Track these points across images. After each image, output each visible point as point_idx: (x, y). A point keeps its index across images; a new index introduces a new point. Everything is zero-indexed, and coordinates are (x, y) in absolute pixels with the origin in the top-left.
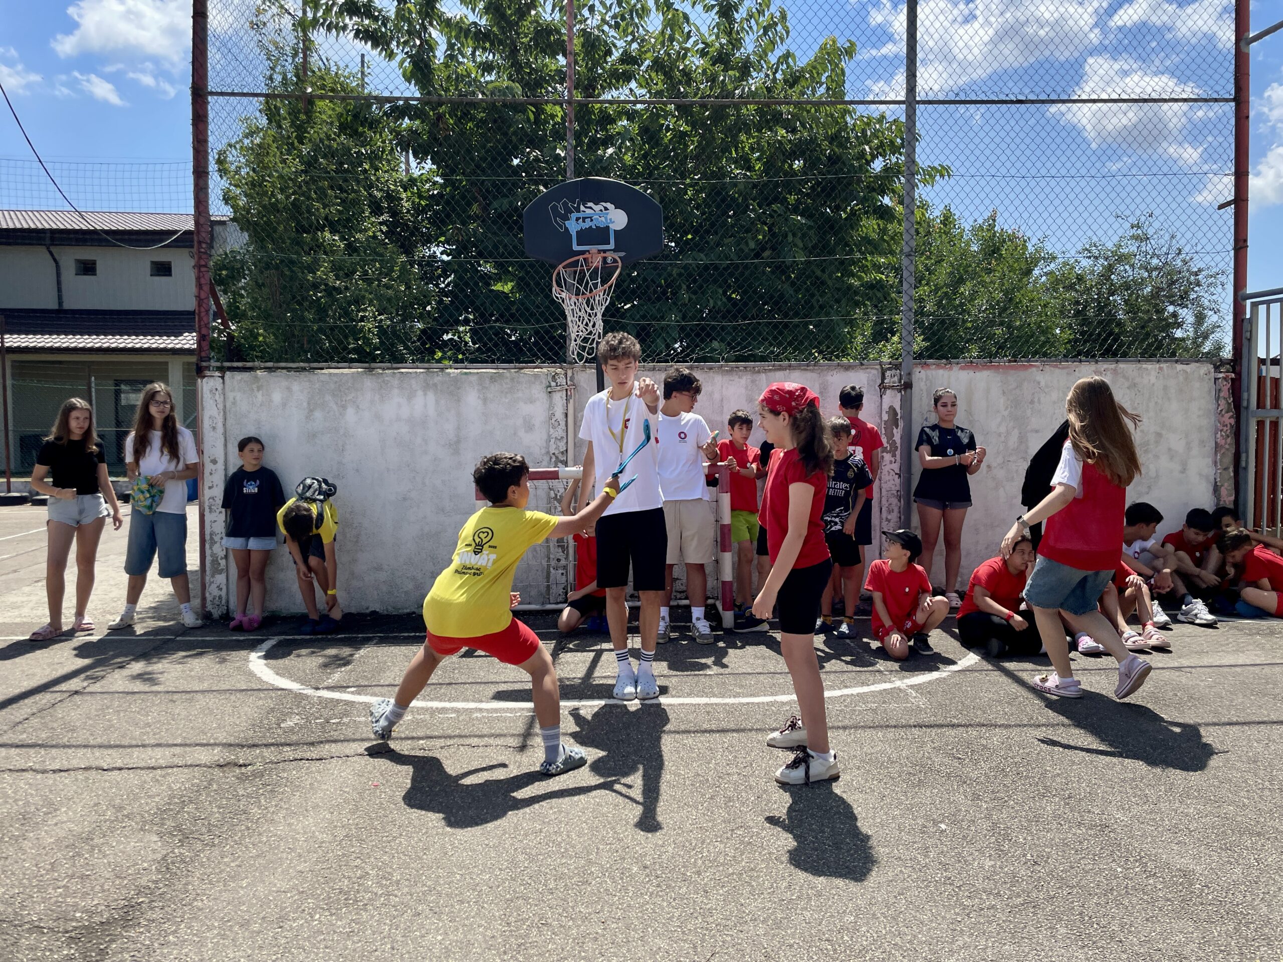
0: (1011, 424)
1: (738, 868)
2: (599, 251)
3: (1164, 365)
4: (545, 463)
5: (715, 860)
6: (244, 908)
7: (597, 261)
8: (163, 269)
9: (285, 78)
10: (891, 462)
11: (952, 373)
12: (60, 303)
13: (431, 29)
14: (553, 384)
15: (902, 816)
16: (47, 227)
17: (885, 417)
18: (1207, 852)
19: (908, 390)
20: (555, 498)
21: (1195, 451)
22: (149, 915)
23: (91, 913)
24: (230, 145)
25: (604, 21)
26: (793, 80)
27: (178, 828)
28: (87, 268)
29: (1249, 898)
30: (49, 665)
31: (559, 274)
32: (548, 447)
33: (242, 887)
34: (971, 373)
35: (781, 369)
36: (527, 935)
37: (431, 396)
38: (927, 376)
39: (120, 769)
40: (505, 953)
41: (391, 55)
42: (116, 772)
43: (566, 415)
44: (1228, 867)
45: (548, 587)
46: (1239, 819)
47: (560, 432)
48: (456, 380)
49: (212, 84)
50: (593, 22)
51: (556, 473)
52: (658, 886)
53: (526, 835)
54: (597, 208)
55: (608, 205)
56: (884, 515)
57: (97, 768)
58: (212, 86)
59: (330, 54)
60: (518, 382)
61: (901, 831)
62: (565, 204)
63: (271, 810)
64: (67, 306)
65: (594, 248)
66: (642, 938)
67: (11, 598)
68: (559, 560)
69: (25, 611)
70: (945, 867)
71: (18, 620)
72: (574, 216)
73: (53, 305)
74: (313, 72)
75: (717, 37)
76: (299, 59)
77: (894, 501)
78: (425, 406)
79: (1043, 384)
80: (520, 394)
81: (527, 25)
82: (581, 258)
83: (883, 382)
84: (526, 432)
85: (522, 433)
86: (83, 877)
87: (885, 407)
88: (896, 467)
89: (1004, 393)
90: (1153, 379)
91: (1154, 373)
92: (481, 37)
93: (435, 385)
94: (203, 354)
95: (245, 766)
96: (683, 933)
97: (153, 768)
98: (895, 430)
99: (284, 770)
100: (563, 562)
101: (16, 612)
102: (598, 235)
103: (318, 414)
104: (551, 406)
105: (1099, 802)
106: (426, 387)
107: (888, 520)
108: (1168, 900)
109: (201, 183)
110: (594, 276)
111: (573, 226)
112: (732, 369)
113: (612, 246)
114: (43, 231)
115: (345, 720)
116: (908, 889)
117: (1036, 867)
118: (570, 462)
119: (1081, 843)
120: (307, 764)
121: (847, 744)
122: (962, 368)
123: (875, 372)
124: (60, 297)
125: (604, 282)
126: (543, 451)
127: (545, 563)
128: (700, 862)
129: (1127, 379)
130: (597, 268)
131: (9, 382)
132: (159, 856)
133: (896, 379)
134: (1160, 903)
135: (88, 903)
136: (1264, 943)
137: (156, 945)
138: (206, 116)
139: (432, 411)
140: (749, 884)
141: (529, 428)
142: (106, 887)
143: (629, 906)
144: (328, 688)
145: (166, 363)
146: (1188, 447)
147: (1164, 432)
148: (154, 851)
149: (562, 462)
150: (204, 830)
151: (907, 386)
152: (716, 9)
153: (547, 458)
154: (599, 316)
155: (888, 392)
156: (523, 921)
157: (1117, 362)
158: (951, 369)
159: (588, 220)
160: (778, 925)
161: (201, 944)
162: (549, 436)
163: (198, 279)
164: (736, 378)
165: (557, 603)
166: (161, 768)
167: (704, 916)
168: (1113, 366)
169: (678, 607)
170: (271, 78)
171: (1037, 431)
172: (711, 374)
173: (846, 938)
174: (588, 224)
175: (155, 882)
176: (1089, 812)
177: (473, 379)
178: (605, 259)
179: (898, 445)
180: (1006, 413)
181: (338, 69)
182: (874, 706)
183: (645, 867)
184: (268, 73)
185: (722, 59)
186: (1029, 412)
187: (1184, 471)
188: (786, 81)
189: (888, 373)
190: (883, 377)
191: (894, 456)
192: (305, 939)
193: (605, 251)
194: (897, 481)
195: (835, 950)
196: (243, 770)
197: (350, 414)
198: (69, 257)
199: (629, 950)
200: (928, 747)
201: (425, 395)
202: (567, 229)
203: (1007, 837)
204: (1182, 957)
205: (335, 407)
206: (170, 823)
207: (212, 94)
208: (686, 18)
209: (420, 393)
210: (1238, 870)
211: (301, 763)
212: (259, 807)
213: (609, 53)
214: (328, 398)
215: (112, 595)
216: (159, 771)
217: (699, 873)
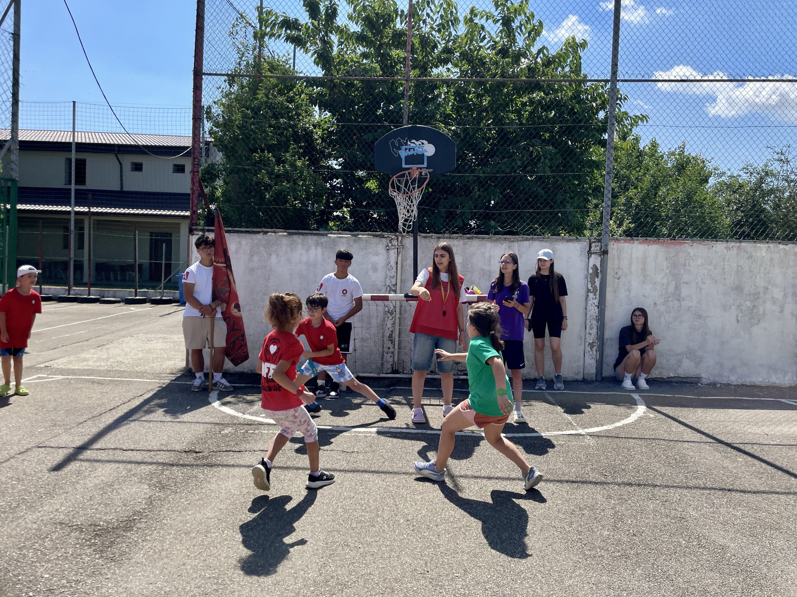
0: (671, 278)
1: (460, 525)
2: (418, 168)
3: (771, 245)
4: (383, 291)
5: (448, 520)
6: (188, 525)
7: (416, 174)
8: (180, 169)
9: (248, 63)
10: (593, 299)
11: (633, 245)
12: (122, 188)
13: (330, 35)
14: (390, 245)
15: (562, 504)
16: (116, 143)
17: (591, 271)
18: (741, 537)
19: (605, 255)
20: (388, 312)
21: (789, 299)
22: (138, 525)
23: (109, 523)
24: (215, 102)
25: (432, 28)
26: (548, 63)
27: (160, 482)
28: (138, 167)
29: (757, 563)
30: (101, 393)
31: (393, 181)
32: (385, 281)
33: (189, 515)
34: (646, 246)
35: (527, 240)
36: (336, 550)
37: (319, 250)
38: (618, 248)
39: (133, 450)
40: (322, 558)
41: (306, 51)
42: (130, 452)
43: (397, 263)
44: (751, 546)
45: (382, 364)
46: (767, 520)
47: (393, 273)
48: (334, 240)
49: (205, 69)
50: (426, 29)
51: (388, 297)
52: (413, 530)
53: (345, 499)
54: (418, 143)
55: (424, 141)
56: (588, 331)
57: (121, 449)
58: (205, 70)
59: (275, 48)
60: (370, 243)
61: (559, 512)
62: (399, 141)
63: (210, 476)
64: (125, 189)
65: (414, 167)
66: (398, 557)
67: (83, 355)
68: (389, 348)
69: (91, 363)
70: (580, 533)
71: (86, 368)
72: (404, 147)
73: (117, 188)
74: (265, 59)
75: (501, 38)
76: (256, 52)
77: (594, 322)
78: (316, 255)
79: (692, 254)
80: (370, 250)
81: (389, 31)
82: (407, 172)
83: (590, 250)
84: (373, 272)
85: (370, 273)
86: (107, 505)
87: (591, 265)
88: (596, 302)
89: (667, 259)
90: (764, 253)
91: (764, 251)
92: (361, 38)
93: (322, 243)
94: (194, 222)
95: (199, 452)
96: (421, 555)
97: (150, 451)
98: (596, 279)
99: (219, 456)
100: (392, 350)
101: (85, 363)
102: (417, 159)
103: (255, 258)
104: (388, 257)
105: (683, 505)
106: (317, 244)
107: (590, 334)
108: (708, 561)
109: (197, 125)
110: (413, 182)
111: (403, 154)
112: (497, 240)
113: (425, 165)
114: (114, 145)
115: (256, 432)
116: (555, 543)
117: (634, 538)
118: (398, 291)
119: (665, 526)
120: (232, 454)
121: (541, 463)
122: (640, 243)
123: (585, 243)
124: (122, 184)
125: (418, 187)
126: (383, 284)
127: (381, 350)
128: (439, 520)
129: (746, 252)
130: (415, 178)
131: (92, 232)
132: (147, 496)
133: (598, 248)
134: (702, 563)
135: (108, 518)
136: (758, 588)
137: (140, 540)
138: (201, 86)
139: (319, 258)
140: (464, 534)
141: (375, 270)
142: (117, 510)
143: (394, 540)
144: (249, 414)
145: (179, 224)
146: (785, 296)
147: (770, 287)
148: (145, 493)
149: (393, 291)
150: (173, 485)
151: (604, 253)
152: (501, 21)
153: (384, 288)
154: (415, 206)
155: (593, 256)
156: (335, 543)
157: (741, 242)
158: (633, 243)
159: (412, 150)
160: (475, 555)
161: (163, 541)
162: (386, 275)
163: (193, 179)
164: (499, 245)
165: (387, 374)
166: (154, 451)
167: (434, 548)
168: (738, 244)
169: (458, 379)
170: (239, 64)
171: (687, 283)
172: (484, 241)
173: (512, 565)
174: (412, 152)
175: (144, 509)
176: (676, 510)
177: (344, 240)
178: (421, 173)
179: (598, 288)
180: (668, 271)
181: (279, 57)
182: (562, 443)
183: (408, 520)
184: (238, 61)
185: (504, 52)
186: (682, 272)
187: (782, 311)
188: (543, 64)
189: (593, 245)
190: (590, 247)
191: (595, 295)
192: (218, 543)
193: (421, 168)
194: (597, 310)
195: (504, 571)
196: (198, 455)
197: (274, 259)
198: (128, 160)
199: (389, 562)
200: (588, 468)
201: (316, 249)
202: (399, 155)
203: (621, 520)
204: (705, 591)
205: (265, 255)
206: (155, 480)
207: (205, 74)
208: (483, 28)
209: (313, 247)
210: (757, 548)
211: (229, 453)
212: (203, 475)
213: (435, 46)
214: (262, 249)
215: (139, 356)
216: (153, 453)
217: (437, 526)
